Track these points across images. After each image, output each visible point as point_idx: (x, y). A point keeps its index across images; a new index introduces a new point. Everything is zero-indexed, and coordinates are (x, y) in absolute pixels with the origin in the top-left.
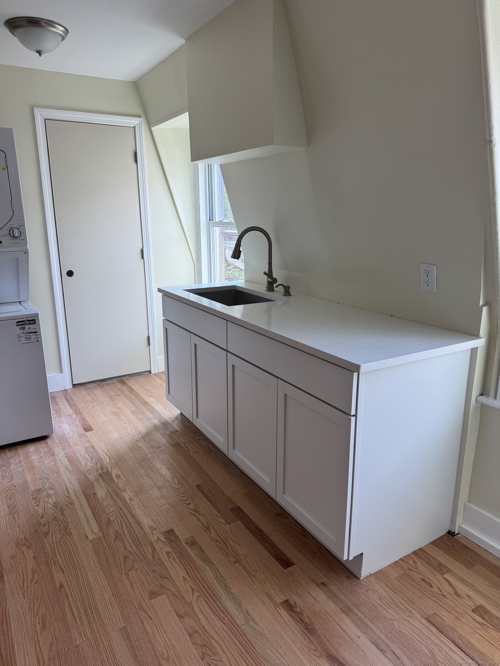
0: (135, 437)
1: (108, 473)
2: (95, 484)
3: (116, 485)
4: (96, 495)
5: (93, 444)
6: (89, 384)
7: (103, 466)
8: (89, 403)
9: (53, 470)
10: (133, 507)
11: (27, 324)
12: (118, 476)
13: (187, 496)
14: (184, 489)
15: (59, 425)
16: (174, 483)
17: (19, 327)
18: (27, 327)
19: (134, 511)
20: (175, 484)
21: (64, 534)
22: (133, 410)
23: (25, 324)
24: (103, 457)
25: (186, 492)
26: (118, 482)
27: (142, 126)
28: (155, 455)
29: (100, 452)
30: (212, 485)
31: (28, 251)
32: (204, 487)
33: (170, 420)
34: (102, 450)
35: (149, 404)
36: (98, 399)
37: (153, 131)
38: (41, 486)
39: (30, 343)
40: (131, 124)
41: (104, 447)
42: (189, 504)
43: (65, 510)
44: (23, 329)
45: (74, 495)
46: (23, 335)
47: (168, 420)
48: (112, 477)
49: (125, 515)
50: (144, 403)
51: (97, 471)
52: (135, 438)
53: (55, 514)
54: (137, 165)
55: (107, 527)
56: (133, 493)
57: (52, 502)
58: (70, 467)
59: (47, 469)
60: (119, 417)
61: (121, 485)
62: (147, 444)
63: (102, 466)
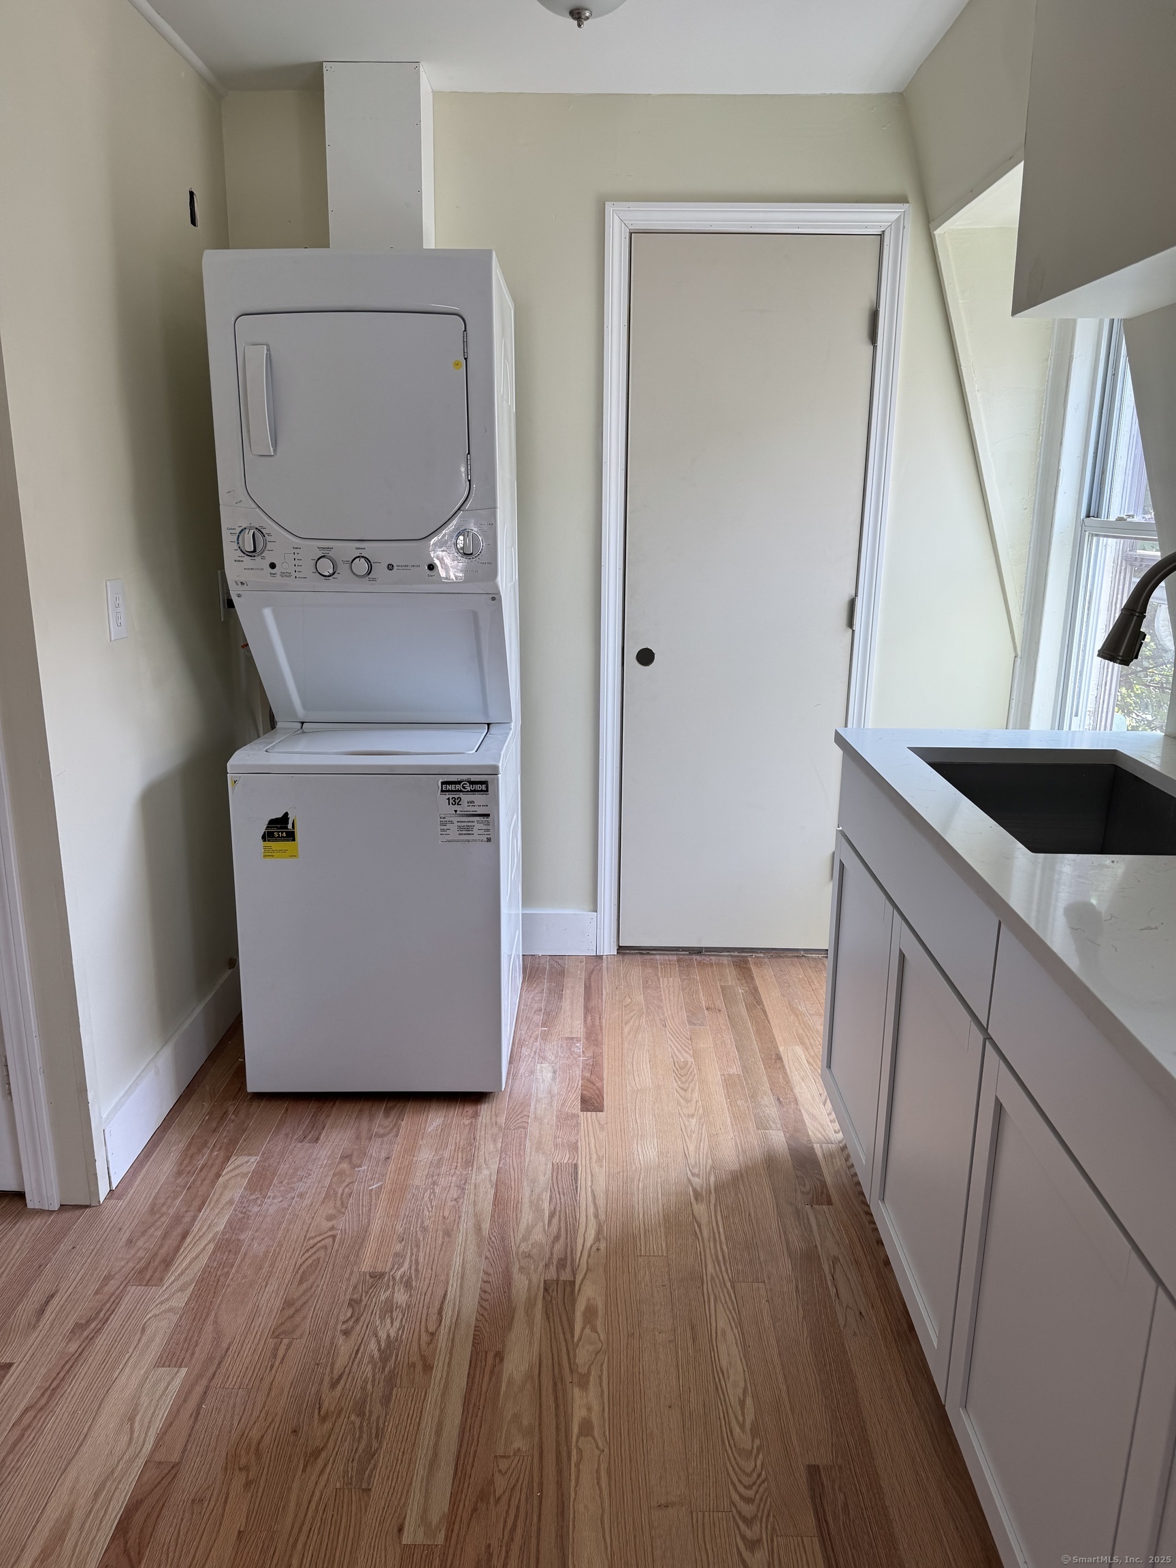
0: (696, 1179)
1: (568, 1289)
2: (520, 1315)
3: (570, 1347)
4: (502, 1360)
5: (579, 1162)
6: (660, 954)
7: (569, 1258)
8: (632, 1014)
9: (444, 1218)
10: (577, 1465)
11: (468, 791)
12: (590, 1312)
13: (761, 1499)
14: (762, 1464)
15: (532, 1064)
16: (741, 1418)
17: (447, 796)
18: (465, 798)
19: (573, 1483)
20: (742, 1426)
21: (351, 1483)
22: (729, 1075)
23: (461, 791)
24: (583, 1219)
25: (763, 1482)
26: (580, 1339)
27: (904, 228)
28: (724, 1274)
29: (584, 1197)
30: (864, 1490)
31: (498, 593)
32: (833, 1489)
33: (821, 1147)
34: (592, 1191)
35: (784, 1067)
36: (659, 1008)
37: (938, 241)
38: (389, 1265)
39: (468, 841)
40: (873, 227)
41: (601, 1183)
42: (753, 1545)
43: (398, 1386)
44: (457, 802)
45: (449, 1334)
46: (455, 819)
47: (817, 1147)
48: (574, 1310)
49: (541, 1491)
50: (771, 1059)
51: (547, 1266)
52: (696, 1181)
53: (369, 1386)
54: (875, 348)
55: (472, 1515)
56: (603, 1402)
57: (383, 1336)
58: (486, 1226)
59: (432, 1207)
60: (685, 1086)
61: (583, 1356)
62: (719, 1218)
63: (566, 1253)
